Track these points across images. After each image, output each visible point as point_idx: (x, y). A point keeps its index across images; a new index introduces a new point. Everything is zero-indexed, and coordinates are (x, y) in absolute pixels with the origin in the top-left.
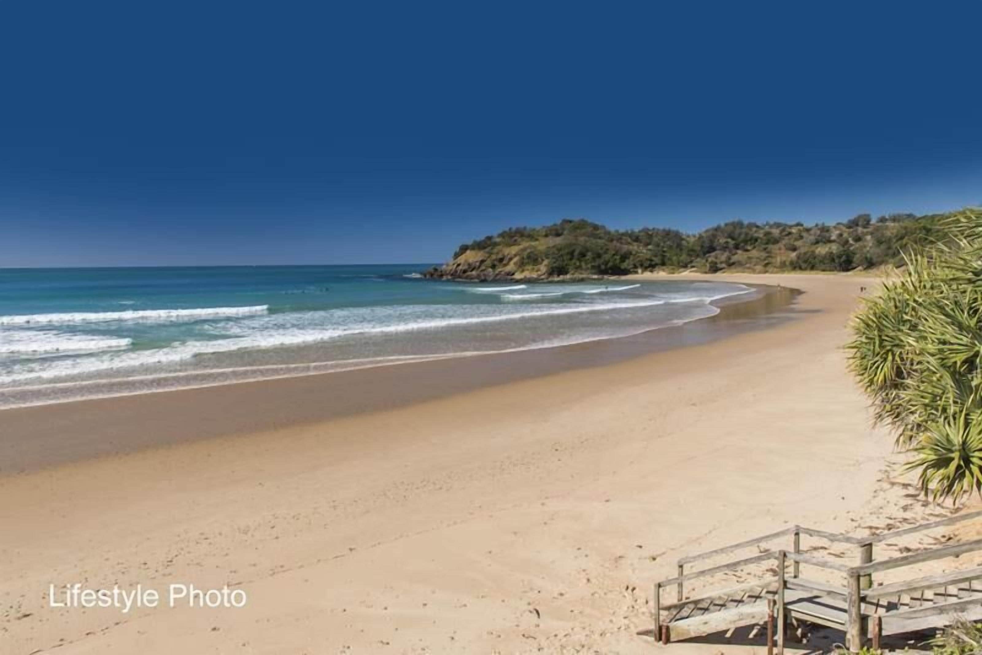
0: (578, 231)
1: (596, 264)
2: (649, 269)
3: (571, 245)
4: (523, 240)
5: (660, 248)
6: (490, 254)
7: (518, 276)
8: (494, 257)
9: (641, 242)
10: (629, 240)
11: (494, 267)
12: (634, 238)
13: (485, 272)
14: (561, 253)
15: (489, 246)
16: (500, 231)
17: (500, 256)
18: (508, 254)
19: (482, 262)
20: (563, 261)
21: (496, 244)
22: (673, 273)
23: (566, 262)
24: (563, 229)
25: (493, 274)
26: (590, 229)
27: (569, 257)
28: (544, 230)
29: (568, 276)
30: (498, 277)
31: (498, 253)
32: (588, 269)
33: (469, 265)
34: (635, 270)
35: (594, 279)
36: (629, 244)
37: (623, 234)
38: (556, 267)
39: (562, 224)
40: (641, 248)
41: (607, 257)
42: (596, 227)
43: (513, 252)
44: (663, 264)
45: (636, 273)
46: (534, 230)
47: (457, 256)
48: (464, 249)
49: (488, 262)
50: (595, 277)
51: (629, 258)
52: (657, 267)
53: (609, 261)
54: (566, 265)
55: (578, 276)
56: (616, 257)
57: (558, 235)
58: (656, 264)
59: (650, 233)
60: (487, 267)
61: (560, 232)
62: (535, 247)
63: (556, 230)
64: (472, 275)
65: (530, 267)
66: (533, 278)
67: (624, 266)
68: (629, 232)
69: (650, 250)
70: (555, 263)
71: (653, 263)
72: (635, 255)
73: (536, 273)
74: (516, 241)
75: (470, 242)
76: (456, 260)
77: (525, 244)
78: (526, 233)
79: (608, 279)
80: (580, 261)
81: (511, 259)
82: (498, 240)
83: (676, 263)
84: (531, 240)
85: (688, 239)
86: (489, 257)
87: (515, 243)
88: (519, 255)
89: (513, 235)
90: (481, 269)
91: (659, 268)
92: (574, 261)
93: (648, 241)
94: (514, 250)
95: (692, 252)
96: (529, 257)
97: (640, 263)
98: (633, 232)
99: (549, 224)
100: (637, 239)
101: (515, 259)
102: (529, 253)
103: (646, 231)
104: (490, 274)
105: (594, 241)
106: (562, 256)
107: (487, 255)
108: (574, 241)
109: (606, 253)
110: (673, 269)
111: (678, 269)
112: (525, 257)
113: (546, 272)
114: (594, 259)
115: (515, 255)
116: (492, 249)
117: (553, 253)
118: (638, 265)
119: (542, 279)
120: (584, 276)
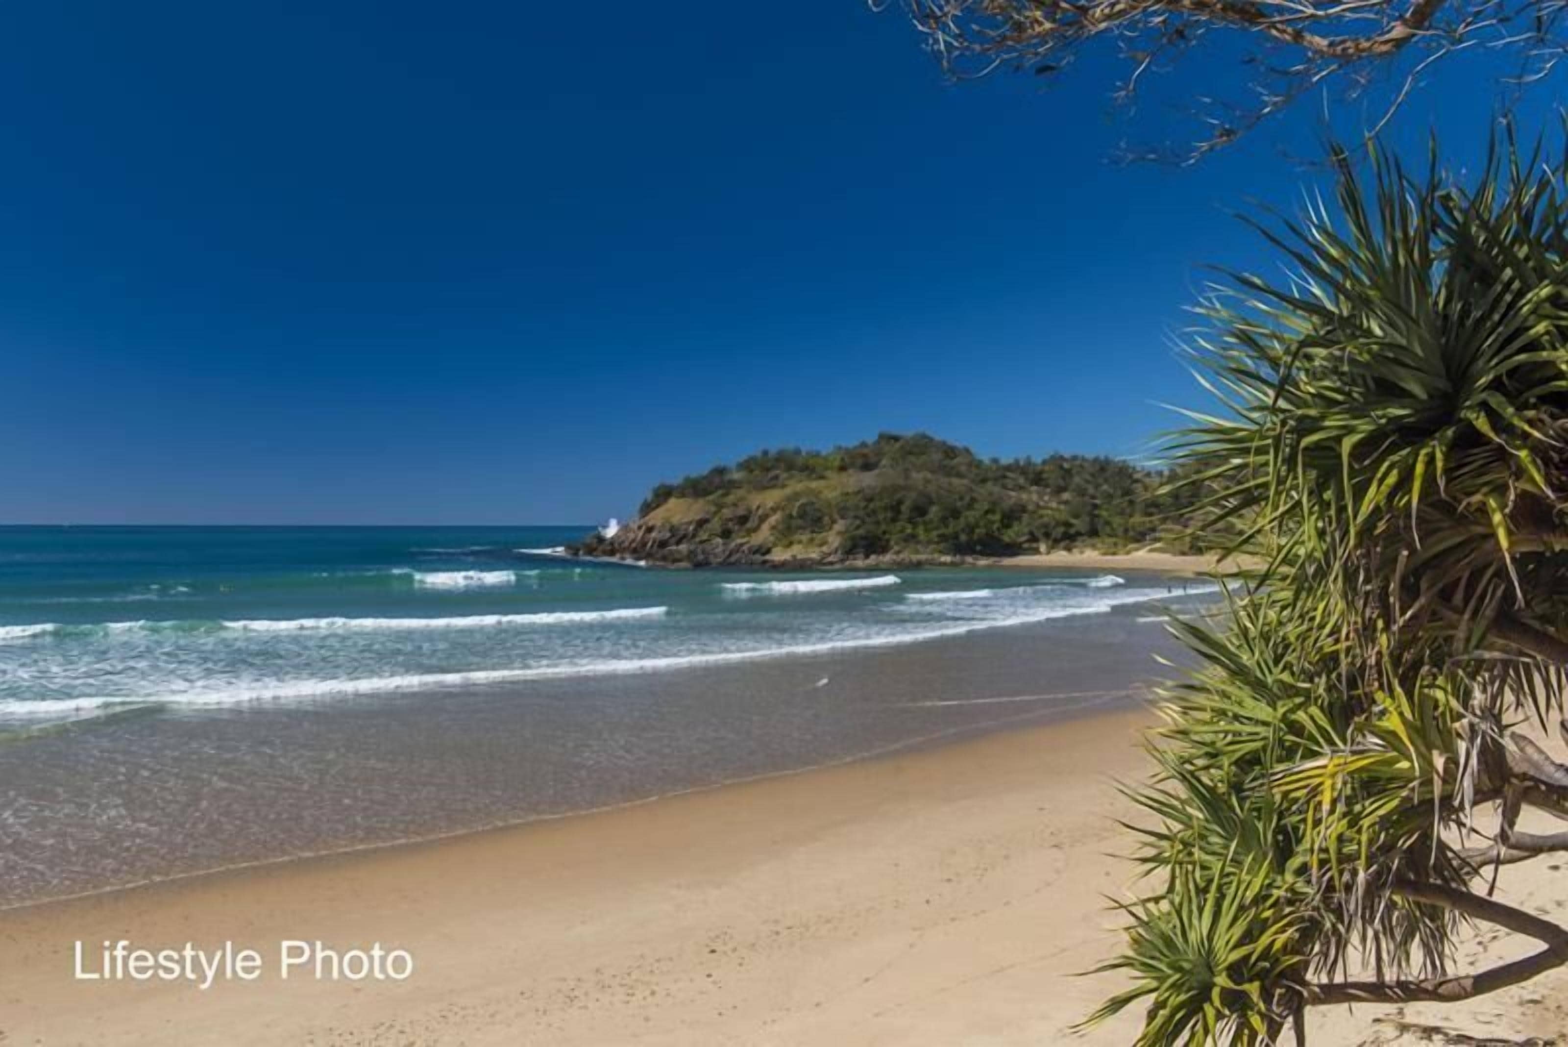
0: (912, 458)
1: (950, 530)
2: (1062, 544)
3: (896, 488)
4: (791, 477)
5: (1087, 498)
6: (720, 507)
7: (779, 555)
8: (727, 512)
9: (1047, 486)
10: (1021, 481)
11: (726, 534)
12: (1031, 476)
13: (707, 546)
14: (872, 506)
15: (718, 488)
16: (743, 457)
17: (741, 512)
18: (758, 507)
19: (701, 523)
20: (878, 523)
21: (733, 485)
22: (1114, 554)
23: (883, 527)
24: (880, 454)
25: (724, 551)
26: (937, 456)
27: (889, 515)
28: (839, 458)
29: (888, 557)
30: (733, 559)
31: (735, 505)
32: (930, 542)
33: (673, 530)
34: (1034, 545)
35: (944, 564)
36: (1021, 488)
37: (1008, 468)
38: (863, 538)
39: (878, 442)
40: (1046, 498)
41: (971, 516)
42: (950, 452)
43: (770, 504)
44: (1094, 533)
45: (1037, 551)
46: (817, 455)
47: (647, 508)
48: (663, 494)
49: (715, 524)
50: (947, 559)
51: (1019, 519)
52: (1080, 538)
53: (977, 526)
54: (884, 533)
55: (908, 556)
56: (990, 517)
57: (867, 467)
58: (1079, 534)
59: (1066, 465)
60: (713, 535)
61: (873, 460)
62: (817, 493)
63: (865, 456)
64: (679, 552)
65: (805, 538)
66: (811, 559)
67: (1008, 536)
68: (1022, 463)
69: (1066, 503)
70: (858, 527)
71: (1072, 531)
72: (1034, 512)
73: (817, 550)
74: (776, 477)
75: (676, 480)
76: (647, 518)
77: (797, 485)
78: (800, 461)
79: (974, 564)
80: (915, 525)
81: (763, 519)
82: (737, 476)
83: (1120, 532)
84: (809, 478)
85: (1147, 480)
86: (715, 513)
87: (774, 483)
88: (783, 509)
89: (769, 465)
90: (697, 539)
91: (1083, 541)
92: (899, 525)
93: (1061, 483)
94: (771, 498)
95: (1153, 506)
96: (802, 515)
97: (1043, 530)
98: (1029, 462)
99: (851, 443)
100: (1038, 480)
101: (773, 519)
102: (803, 505)
103: (1057, 460)
104: (717, 551)
105: (944, 481)
106: (874, 512)
107: (713, 509)
108: (901, 482)
109: (970, 507)
110: (1115, 544)
111: (1125, 546)
112: (794, 513)
113: (841, 545)
114: (944, 520)
115: (774, 510)
116: (726, 495)
117: (857, 507)
118: (1039, 534)
119: (831, 563)
120: (922, 557)
